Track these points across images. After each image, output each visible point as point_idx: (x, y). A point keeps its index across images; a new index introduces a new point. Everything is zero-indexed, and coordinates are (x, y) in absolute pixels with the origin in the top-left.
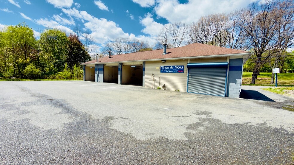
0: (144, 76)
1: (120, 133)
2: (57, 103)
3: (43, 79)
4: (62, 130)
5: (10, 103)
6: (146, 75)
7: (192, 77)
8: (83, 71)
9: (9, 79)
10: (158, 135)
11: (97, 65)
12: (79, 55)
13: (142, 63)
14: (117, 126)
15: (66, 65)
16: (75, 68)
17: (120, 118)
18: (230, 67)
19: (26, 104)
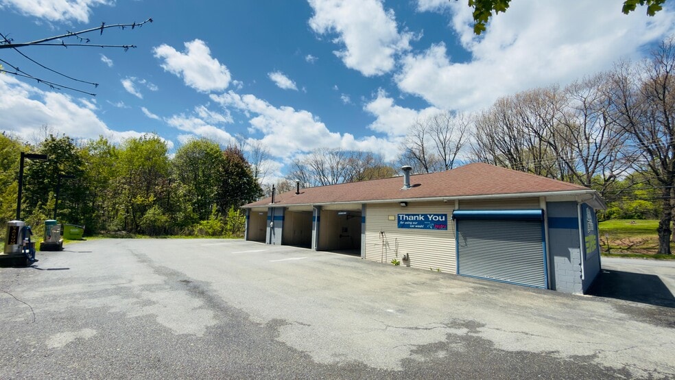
0: (364, 233)
1: (290, 349)
2: (195, 287)
3: (172, 234)
4: (202, 336)
5: (125, 285)
6: (367, 233)
7: (465, 240)
8: (244, 219)
9: (115, 235)
10: (352, 358)
11: (272, 209)
12: (241, 185)
13: (360, 207)
14: (289, 337)
15: (215, 207)
16: (231, 213)
17: (297, 324)
18: (550, 220)
19: (148, 288)
